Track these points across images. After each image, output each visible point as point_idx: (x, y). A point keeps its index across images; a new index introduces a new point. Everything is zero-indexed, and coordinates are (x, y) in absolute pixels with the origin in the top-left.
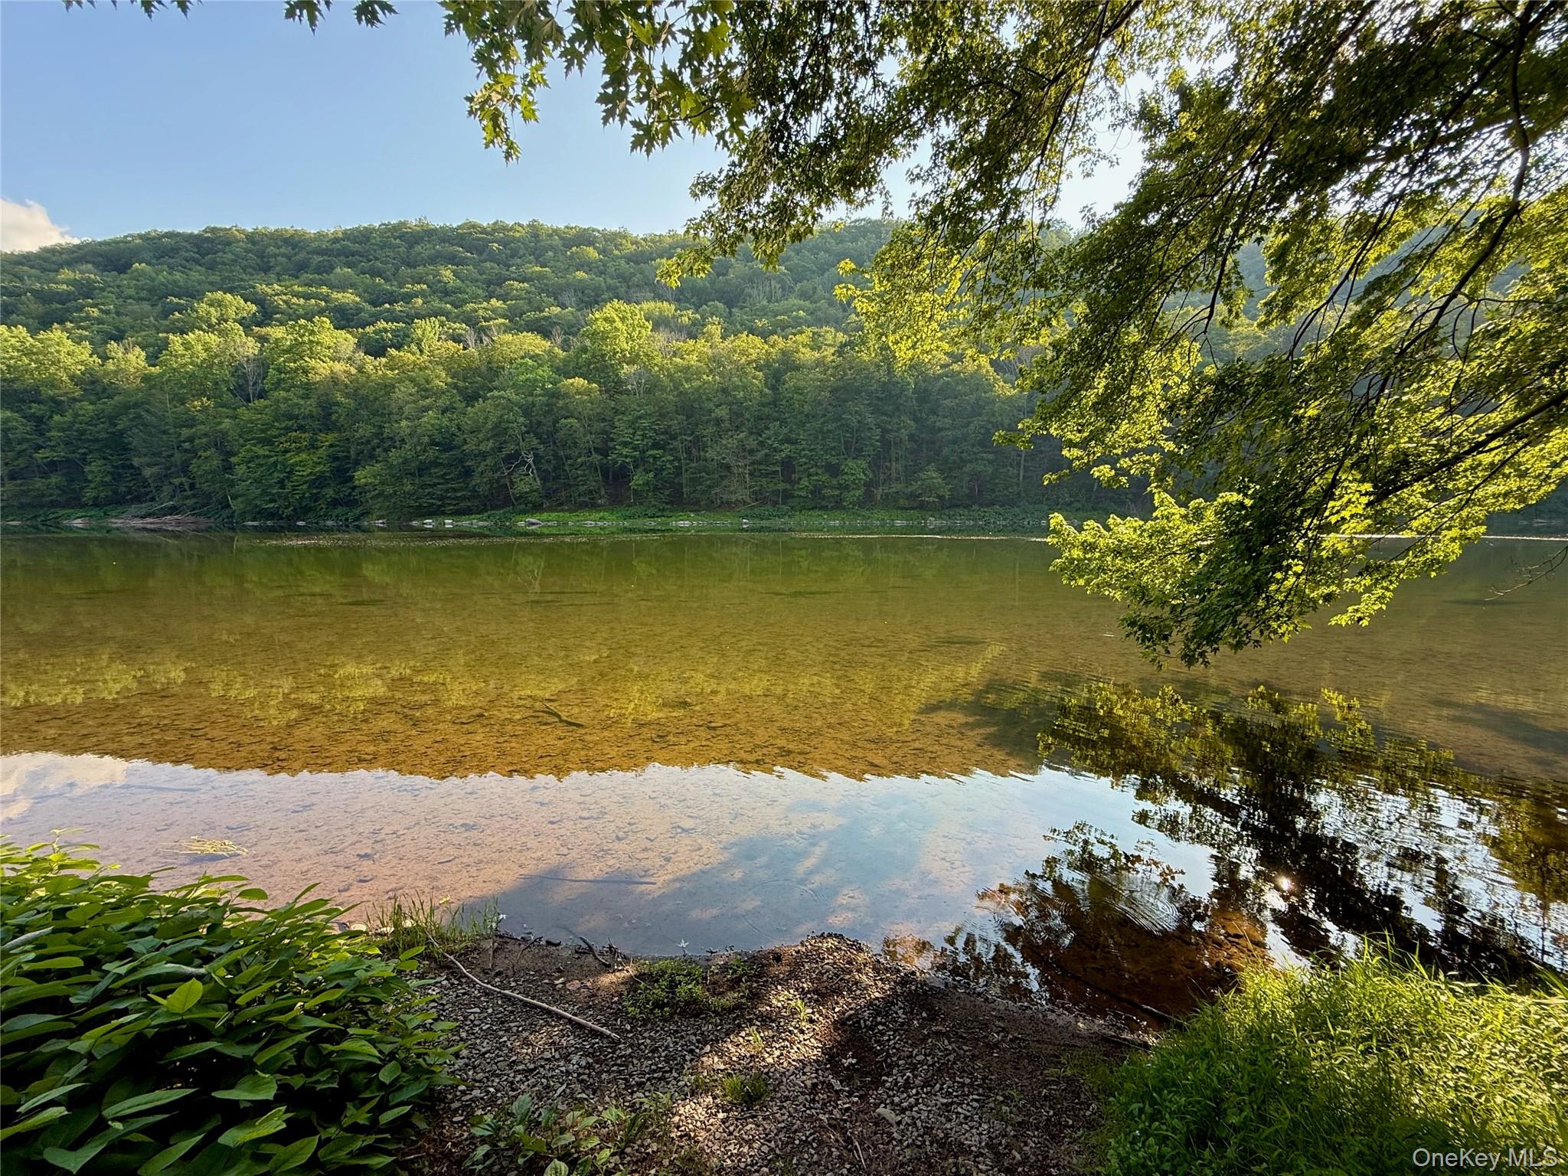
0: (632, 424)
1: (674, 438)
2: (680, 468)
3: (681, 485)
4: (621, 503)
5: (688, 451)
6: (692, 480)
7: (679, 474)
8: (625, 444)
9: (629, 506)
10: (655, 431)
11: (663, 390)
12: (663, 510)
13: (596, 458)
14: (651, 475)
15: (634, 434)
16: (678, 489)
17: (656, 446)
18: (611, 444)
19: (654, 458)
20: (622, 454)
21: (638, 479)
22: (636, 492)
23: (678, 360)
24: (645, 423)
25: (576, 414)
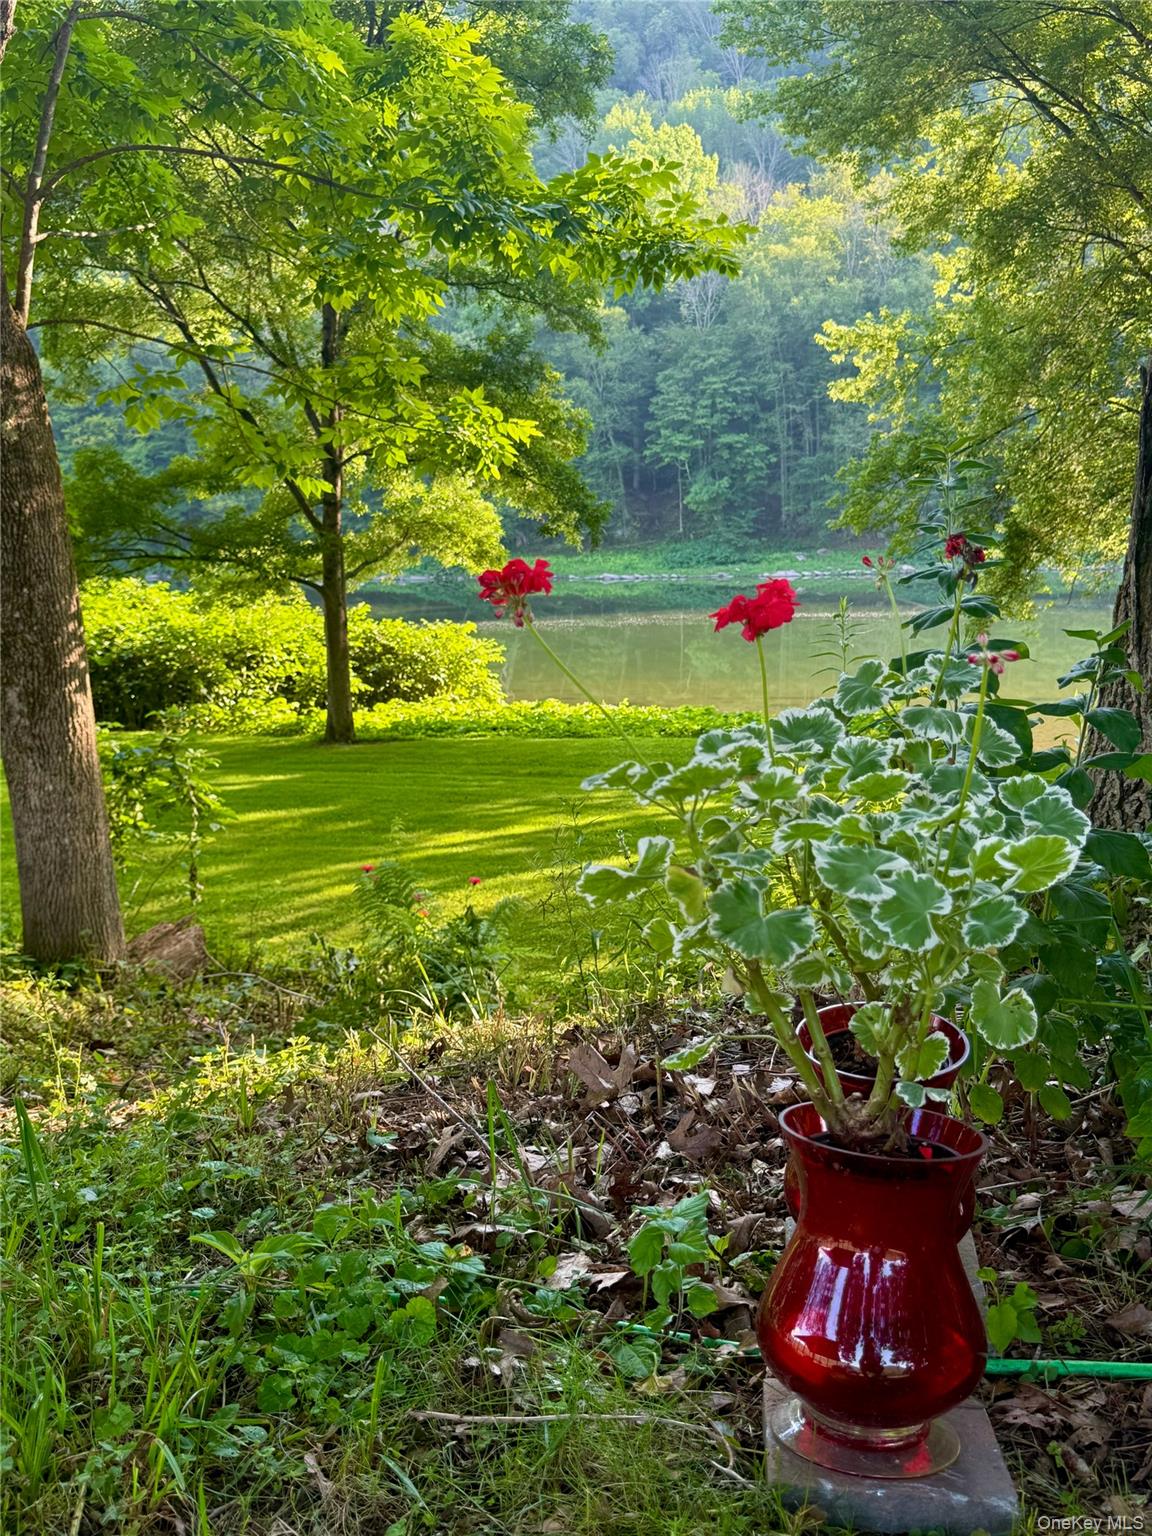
0: (691, 385)
1: (768, 407)
2: (777, 465)
3: (777, 498)
4: (660, 535)
5: (795, 431)
6: (803, 489)
7: (773, 478)
8: (678, 426)
9: (677, 540)
10: (735, 398)
11: (750, 314)
12: (744, 549)
13: (618, 452)
14: (725, 482)
15: (693, 405)
16: (772, 505)
17: (736, 425)
18: (649, 426)
19: (729, 447)
20: (671, 445)
21: (699, 492)
22: (689, 514)
23: (780, 249)
24: (716, 382)
25: (586, 371)
